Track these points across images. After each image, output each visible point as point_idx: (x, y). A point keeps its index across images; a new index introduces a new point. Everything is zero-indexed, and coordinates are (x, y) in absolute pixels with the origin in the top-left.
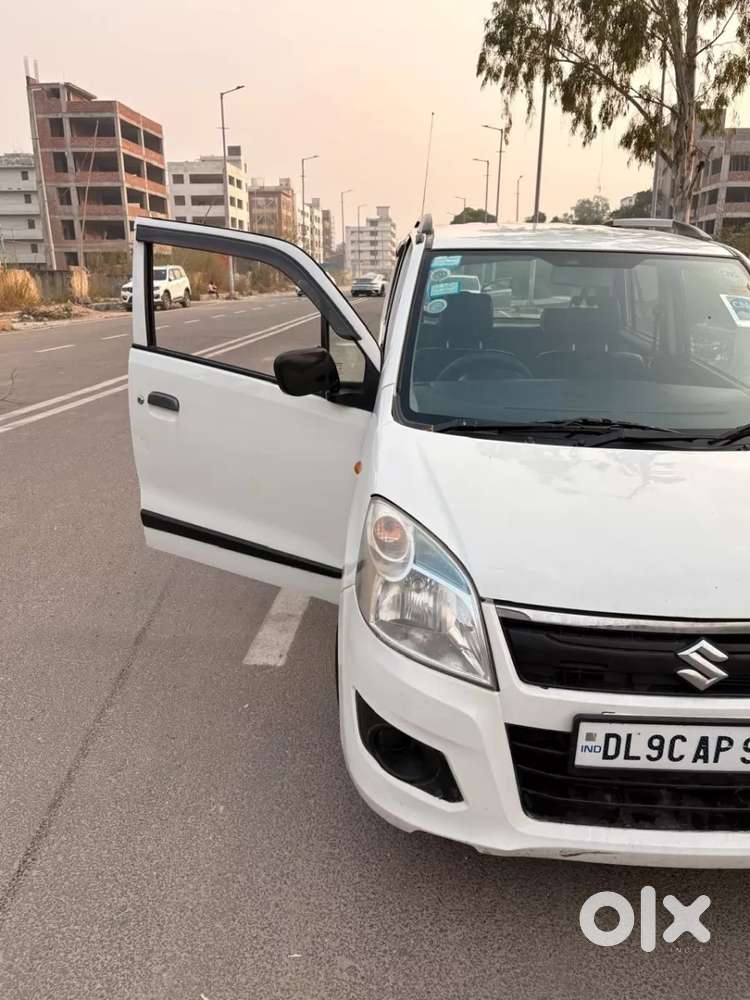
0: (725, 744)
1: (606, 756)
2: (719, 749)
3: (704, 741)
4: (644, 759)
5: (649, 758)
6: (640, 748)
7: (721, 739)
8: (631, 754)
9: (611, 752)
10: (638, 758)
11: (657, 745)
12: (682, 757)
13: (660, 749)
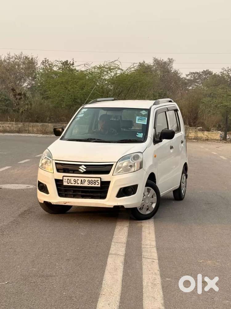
0: (85, 181)
1: (68, 183)
2: (84, 182)
3: (82, 180)
4: (73, 184)
5: (74, 183)
6: (72, 182)
7: (84, 180)
8: (71, 183)
9: (69, 182)
10: (72, 183)
11: (75, 181)
12: (79, 183)
13: (75, 182)
